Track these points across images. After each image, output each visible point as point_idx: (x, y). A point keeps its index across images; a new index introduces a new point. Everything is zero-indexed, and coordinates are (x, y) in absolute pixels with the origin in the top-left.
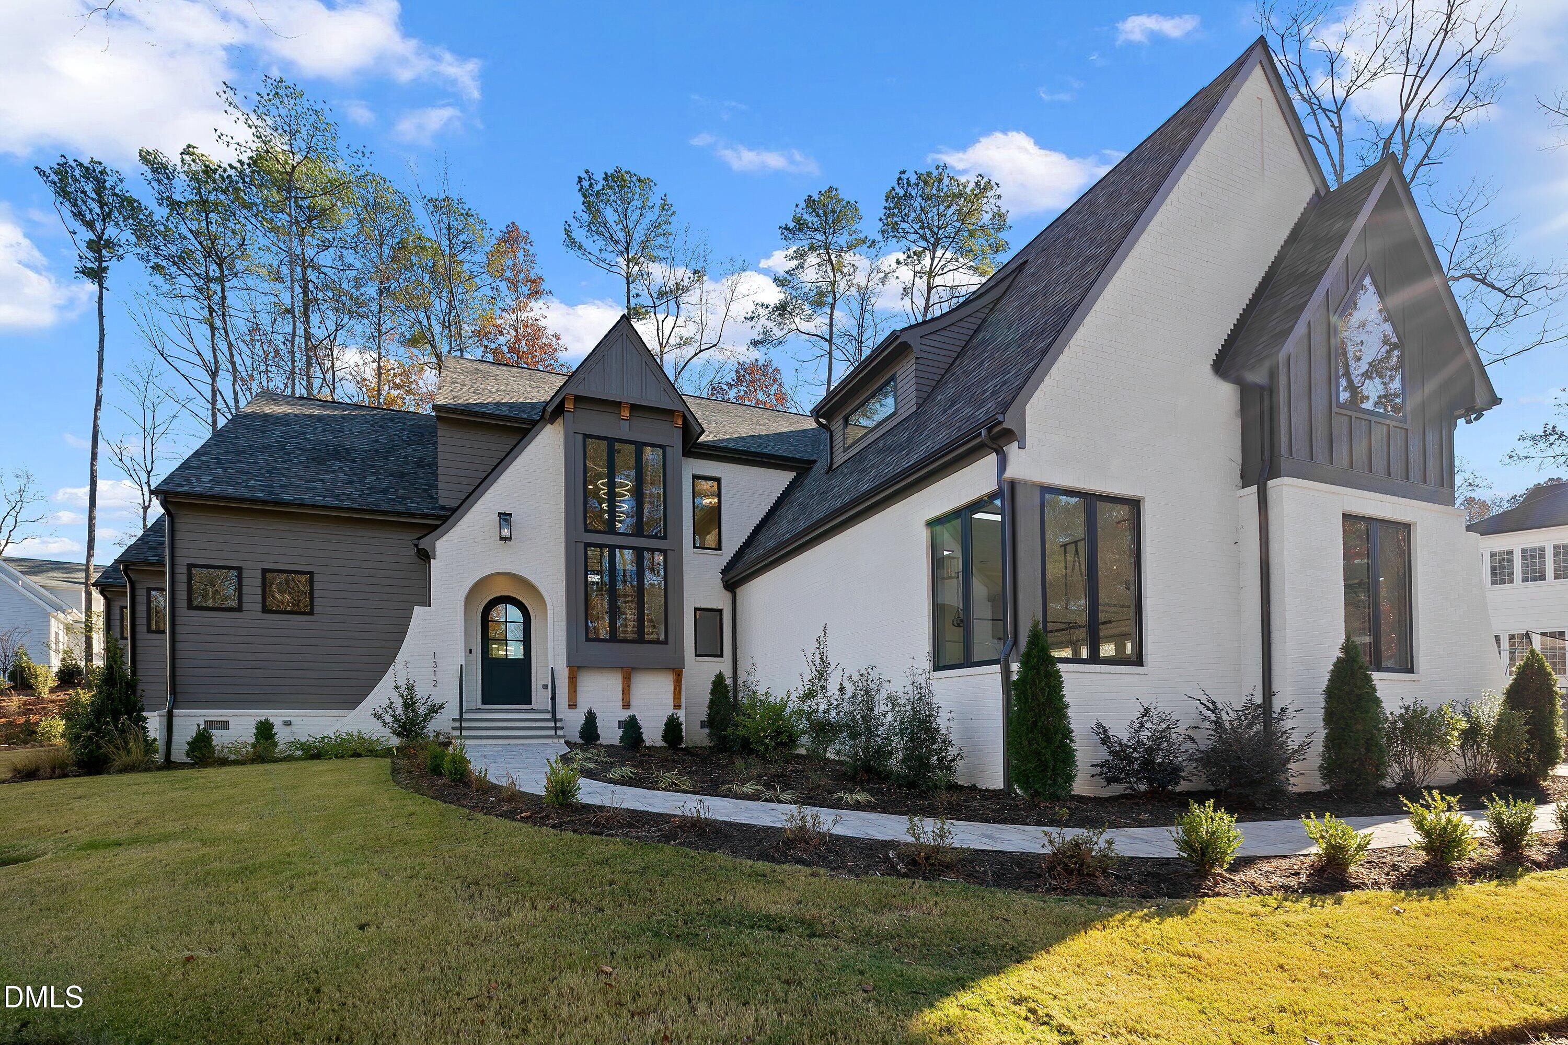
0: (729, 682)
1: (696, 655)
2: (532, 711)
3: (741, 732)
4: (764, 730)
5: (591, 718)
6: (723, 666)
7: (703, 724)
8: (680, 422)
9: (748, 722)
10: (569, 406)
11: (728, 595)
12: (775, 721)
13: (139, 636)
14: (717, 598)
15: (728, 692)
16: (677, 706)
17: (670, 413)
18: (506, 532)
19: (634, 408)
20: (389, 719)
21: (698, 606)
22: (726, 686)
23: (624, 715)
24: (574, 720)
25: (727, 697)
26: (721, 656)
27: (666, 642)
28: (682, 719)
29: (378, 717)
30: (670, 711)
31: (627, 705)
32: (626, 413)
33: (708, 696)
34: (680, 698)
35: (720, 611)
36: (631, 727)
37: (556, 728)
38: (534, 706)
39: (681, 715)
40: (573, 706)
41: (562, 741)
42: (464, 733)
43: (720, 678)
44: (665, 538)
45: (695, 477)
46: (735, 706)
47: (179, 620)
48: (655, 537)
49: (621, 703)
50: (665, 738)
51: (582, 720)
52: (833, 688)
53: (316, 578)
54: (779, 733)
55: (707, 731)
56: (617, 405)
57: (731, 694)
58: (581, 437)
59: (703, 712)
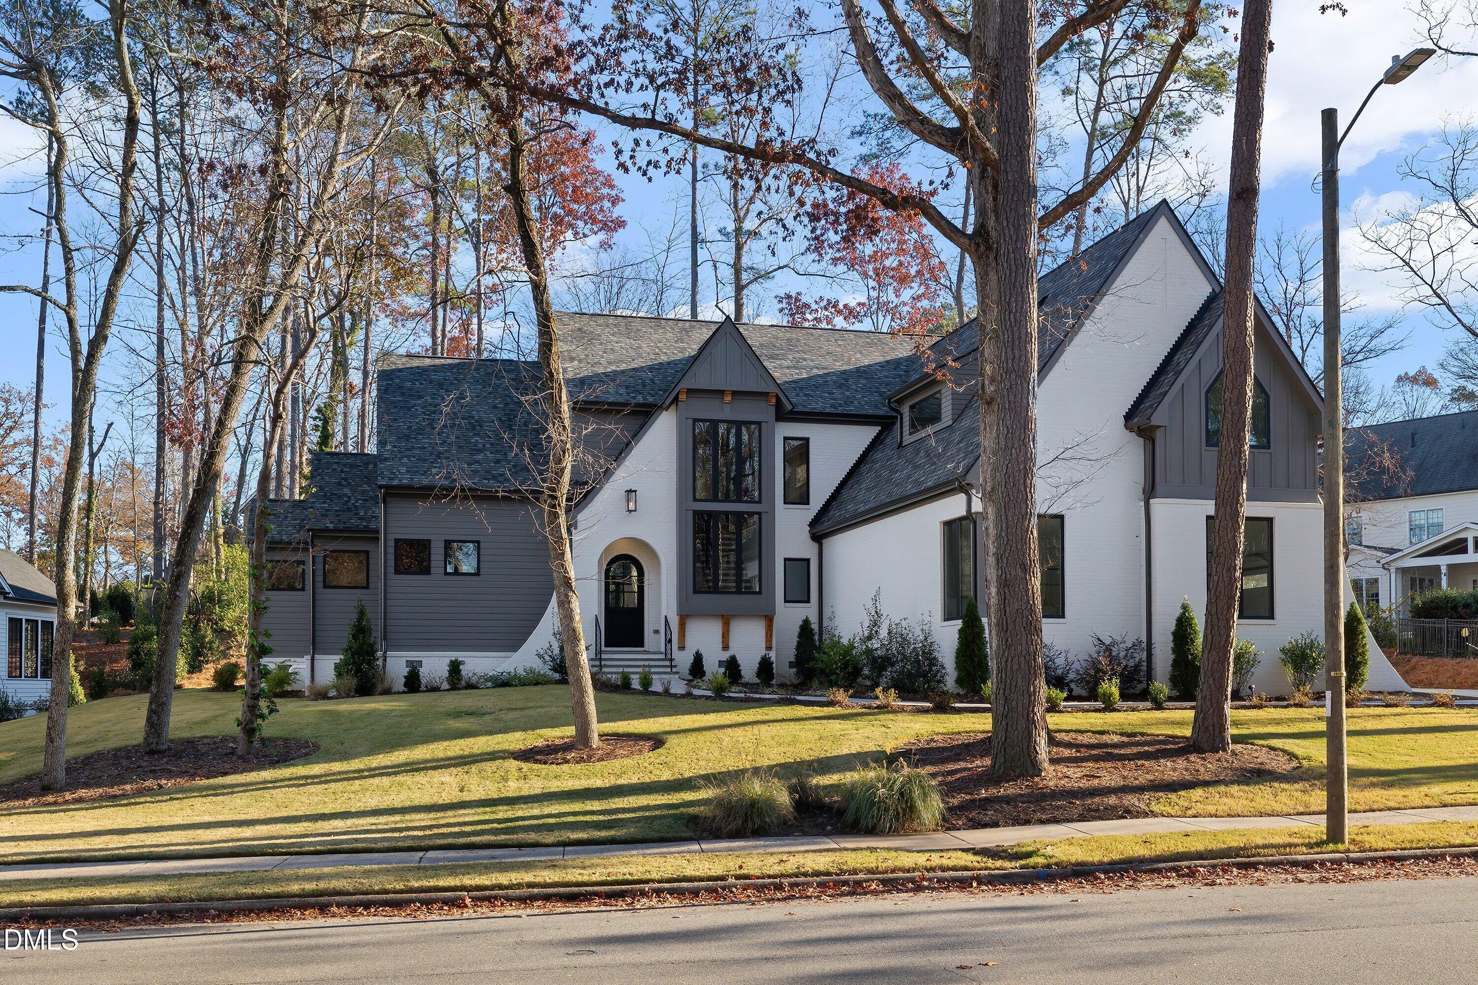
0: (815, 627)
1: (786, 601)
2: (645, 652)
3: (820, 665)
4: (836, 663)
5: (698, 659)
6: (809, 611)
7: (791, 665)
8: (774, 401)
9: (825, 658)
10: (683, 397)
11: (815, 546)
12: (844, 657)
13: (317, 591)
14: (805, 549)
15: (813, 635)
16: (769, 648)
17: (766, 395)
18: (632, 506)
19: (735, 393)
20: (547, 658)
21: (788, 556)
22: (812, 630)
23: (725, 656)
24: (684, 659)
25: (814, 641)
26: (808, 601)
27: (760, 593)
28: (773, 659)
29: (540, 656)
30: (763, 652)
31: (726, 647)
32: (728, 398)
33: (795, 640)
34: (771, 641)
35: (808, 560)
36: (732, 667)
37: (671, 667)
38: (646, 648)
39: (773, 655)
40: (682, 648)
41: (677, 676)
42: (604, 670)
43: (806, 624)
44: (760, 502)
45: (785, 439)
46: (819, 649)
47: (389, 583)
48: (752, 502)
49: (721, 645)
50: (759, 674)
51: (691, 659)
52: (883, 633)
53: (482, 545)
54: (846, 665)
55: (794, 670)
56: (721, 393)
57: (816, 637)
58: (691, 421)
59: (790, 653)
